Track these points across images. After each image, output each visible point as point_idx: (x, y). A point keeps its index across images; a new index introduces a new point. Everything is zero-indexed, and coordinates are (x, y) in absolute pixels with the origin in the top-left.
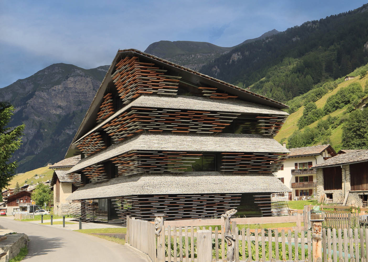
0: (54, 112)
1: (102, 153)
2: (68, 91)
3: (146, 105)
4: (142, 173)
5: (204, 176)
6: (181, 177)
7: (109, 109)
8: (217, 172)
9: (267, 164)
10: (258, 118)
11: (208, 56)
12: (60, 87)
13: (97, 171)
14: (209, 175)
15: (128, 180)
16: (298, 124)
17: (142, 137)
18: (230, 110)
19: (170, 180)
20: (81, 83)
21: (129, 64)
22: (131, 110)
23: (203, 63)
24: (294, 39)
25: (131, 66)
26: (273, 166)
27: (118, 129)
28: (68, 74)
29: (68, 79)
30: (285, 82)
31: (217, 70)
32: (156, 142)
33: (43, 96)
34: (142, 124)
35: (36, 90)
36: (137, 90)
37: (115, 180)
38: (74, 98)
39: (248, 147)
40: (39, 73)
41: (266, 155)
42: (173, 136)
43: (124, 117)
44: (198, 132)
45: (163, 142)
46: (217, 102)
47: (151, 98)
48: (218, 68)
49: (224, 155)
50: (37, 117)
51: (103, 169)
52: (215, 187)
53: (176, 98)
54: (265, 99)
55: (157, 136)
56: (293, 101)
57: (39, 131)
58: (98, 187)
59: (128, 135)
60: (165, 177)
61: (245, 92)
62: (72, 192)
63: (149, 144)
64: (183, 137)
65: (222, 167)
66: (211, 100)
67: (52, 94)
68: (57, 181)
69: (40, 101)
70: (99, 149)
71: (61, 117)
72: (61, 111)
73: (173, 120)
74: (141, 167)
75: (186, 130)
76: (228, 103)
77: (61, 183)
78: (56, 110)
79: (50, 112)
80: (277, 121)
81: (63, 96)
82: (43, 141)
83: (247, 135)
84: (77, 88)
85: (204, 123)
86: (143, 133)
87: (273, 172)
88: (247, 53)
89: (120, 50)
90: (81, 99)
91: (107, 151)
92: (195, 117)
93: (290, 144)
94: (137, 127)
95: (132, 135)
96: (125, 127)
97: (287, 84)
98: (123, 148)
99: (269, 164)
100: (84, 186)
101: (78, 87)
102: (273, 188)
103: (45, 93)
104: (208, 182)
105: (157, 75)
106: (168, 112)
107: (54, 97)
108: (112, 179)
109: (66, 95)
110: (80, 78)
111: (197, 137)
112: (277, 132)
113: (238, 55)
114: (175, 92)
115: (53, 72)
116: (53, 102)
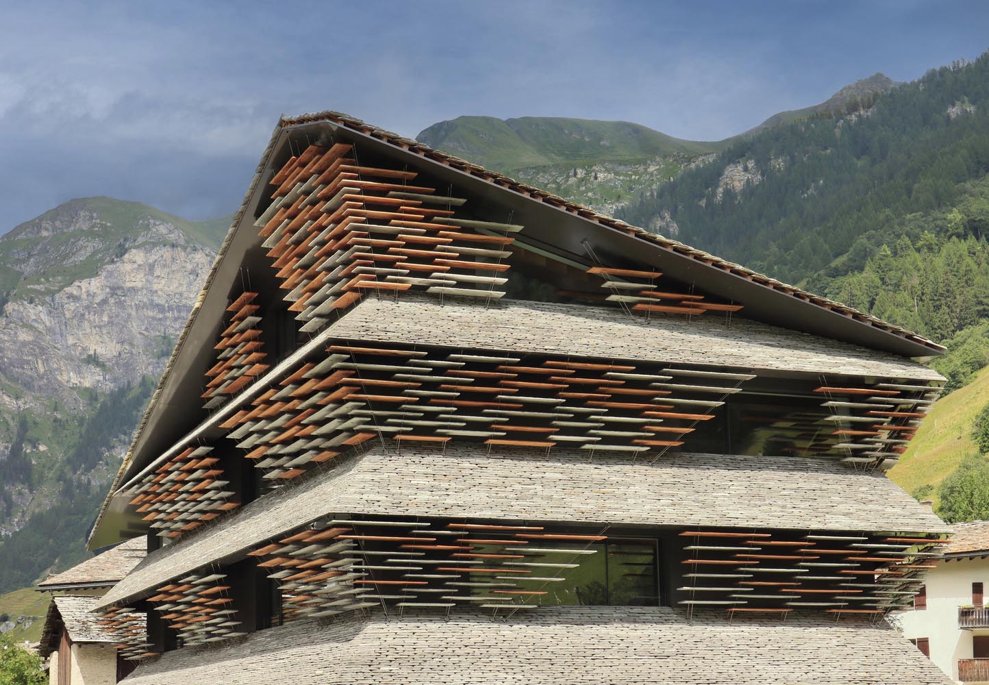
0: (72, 380)
1: (221, 529)
2: (125, 301)
3: (383, 334)
4: (371, 607)
5: (615, 625)
6: (523, 626)
7: (249, 353)
8: (667, 609)
9: (861, 579)
10: (821, 394)
11: (635, 173)
12: (93, 286)
13: (202, 600)
14: (635, 622)
15: (316, 635)
16: (974, 431)
17: (368, 461)
18: (711, 359)
19: (480, 639)
20: (173, 271)
21: (320, 172)
22: (326, 355)
23: (619, 198)
24: (954, 111)
25: (326, 183)
26: (887, 589)
27: (281, 430)
28: (126, 240)
29: (126, 256)
30: (922, 272)
31: (668, 226)
32: (422, 481)
33: (34, 317)
34: (369, 409)
35: (8, 294)
36: (350, 276)
37: (271, 636)
38: (146, 329)
39: (784, 507)
40: (17, 234)
41: (858, 542)
42: (490, 460)
43: (300, 382)
44: (587, 446)
45: (453, 485)
46: (660, 326)
47: (404, 306)
48: (672, 217)
49: (692, 541)
50: (9, 396)
51: (223, 591)
52: (659, 669)
53: (503, 311)
54: (850, 317)
55: (428, 459)
56: (956, 344)
57: (16, 451)
58: (209, 662)
59: (318, 454)
60: (461, 624)
61: (771, 288)
62: (117, 682)
63: (397, 490)
64: (527, 467)
65: (685, 588)
66: (639, 320)
67: (66, 312)
68: (63, 640)
69: (24, 336)
70: (212, 511)
71: (96, 400)
72: (97, 378)
73: (490, 397)
74: (367, 585)
75: (543, 437)
76: (705, 331)
77: (74, 647)
78: (79, 372)
79: (60, 379)
80: (899, 407)
81: (105, 319)
82: (31, 491)
83: (783, 459)
84: (156, 291)
85: (613, 412)
86: (375, 449)
87: (888, 610)
88: (779, 164)
89: (286, 118)
90: (171, 331)
91: (239, 522)
92: (574, 387)
93: (950, 509)
94: (349, 424)
95: (334, 454)
96: (306, 426)
97: (932, 278)
98: (297, 508)
99: (870, 579)
100: (156, 659)
101: (160, 286)
102: (890, 676)
103: (40, 308)
104: (631, 651)
105: (428, 219)
106: (471, 365)
107: (75, 322)
108: (258, 632)
109: (117, 316)
110: (166, 253)
111: (584, 465)
112: (900, 451)
113: (746, 169)
114: (497, 287)
115: (72, 228)
116: (71, 341)
